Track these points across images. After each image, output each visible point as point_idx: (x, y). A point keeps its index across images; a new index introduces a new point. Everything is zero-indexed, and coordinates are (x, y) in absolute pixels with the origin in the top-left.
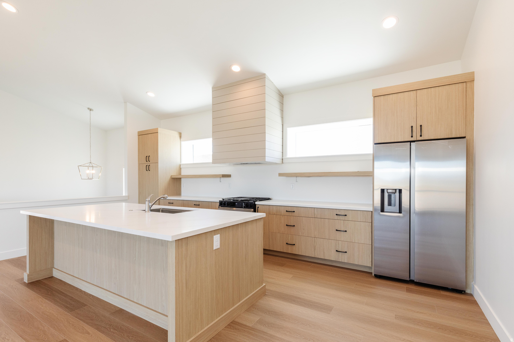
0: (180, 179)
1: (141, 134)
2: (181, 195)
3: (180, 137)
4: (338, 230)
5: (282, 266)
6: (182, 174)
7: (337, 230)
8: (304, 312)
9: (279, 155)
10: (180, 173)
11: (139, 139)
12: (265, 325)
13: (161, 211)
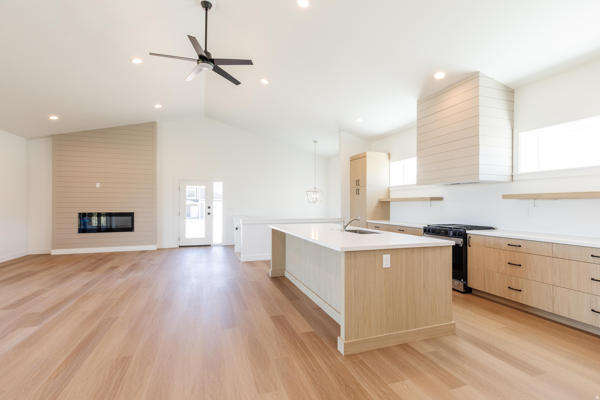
0: (389, 202)
1: (353, 159)
2: (390, 219)
3: (389, 158)
4: (595, 279)
5: (496, 314)
6: (391, 197)
7: (592, 279)
8: (496, 363)
9: (508, 172)
10: (389, 196)
11: (351, 164)
12: (438, 357)
13: (358, 232)
